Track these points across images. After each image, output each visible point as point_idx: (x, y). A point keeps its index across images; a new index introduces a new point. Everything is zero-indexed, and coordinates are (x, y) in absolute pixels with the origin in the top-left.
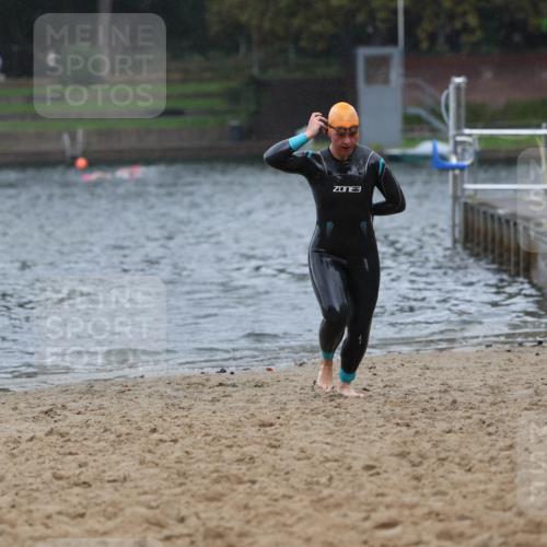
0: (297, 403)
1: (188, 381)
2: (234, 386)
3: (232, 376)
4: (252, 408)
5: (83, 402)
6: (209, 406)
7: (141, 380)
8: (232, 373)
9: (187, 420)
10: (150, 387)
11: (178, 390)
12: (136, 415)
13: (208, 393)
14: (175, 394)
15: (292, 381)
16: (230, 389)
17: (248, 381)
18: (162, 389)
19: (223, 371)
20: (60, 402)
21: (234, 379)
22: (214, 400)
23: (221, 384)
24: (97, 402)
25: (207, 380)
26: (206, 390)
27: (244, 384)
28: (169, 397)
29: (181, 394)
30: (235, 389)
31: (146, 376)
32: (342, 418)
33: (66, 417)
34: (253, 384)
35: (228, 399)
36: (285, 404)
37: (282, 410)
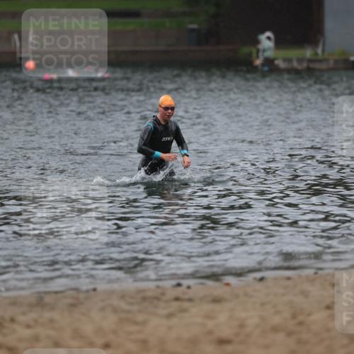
1: (142, 294)
2: (190, 300)
3: (189, 291)
4: (210, 324)
7: (93, 293)
8: (189, 287)
9: (141, 336)
10: (103, 301)
11: (132, 304)
12: (88, 329)
13: (164, 308)
14: (129, 308)
15: (251, 296)
16: (186, 305)
17: (205, 296)
18: (116, 302)
19: (179, 285)
21: (191, 294)
23: (177, 299)
24: (48, 315)
25: (163, 294)
26: (161, 304)
27: (201, 299)
29: (135, 308)
31: (99, 289)
32: (304, 336)
34: (210, 299)
35: (186, 314)
36: (244, 320)
37: (242, 326)
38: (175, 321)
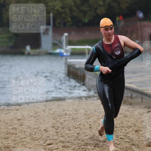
2: (11, 110)
4: (16, 116)
15: (26, 109)
21: (11, 108)
23: (8, 110)
26: (4, 111)
27: (14, 110)
32: (38, 118)
35: (10, 114)
36: (24, 114)
37: (23, 116)
38: (7, 115)
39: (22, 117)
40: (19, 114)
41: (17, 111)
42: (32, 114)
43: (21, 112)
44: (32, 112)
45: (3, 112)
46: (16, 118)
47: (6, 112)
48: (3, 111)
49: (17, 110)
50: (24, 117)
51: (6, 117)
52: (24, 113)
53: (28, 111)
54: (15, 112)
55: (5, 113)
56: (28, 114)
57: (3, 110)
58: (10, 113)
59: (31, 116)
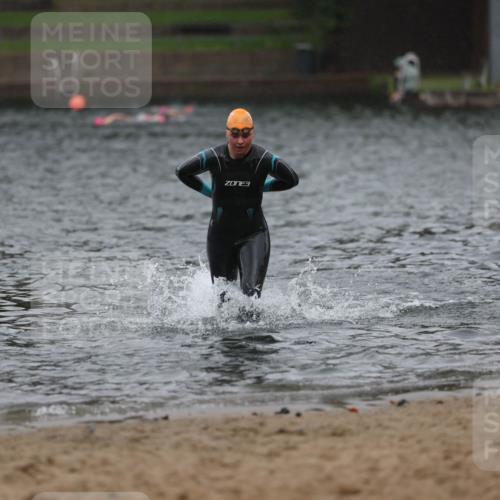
0: (394, 461)
1: (233, 425)
2: (301, 433)
3: (299, 420)
4: (329, 466)
5: (79, 455)
6: (264, 463)
7: (164, 423)
8: (298, 415)
9: (231, 484)
10: (177, 434)
11: (217, 438)
12: (157, 474)
13: (264, 444)
14: (213, 444)
15: (387, 428)
16: (295, 439)
17: (323, 427)
18: (195, 436)
19: (285, 411)
20: (44, 453)
21: (301, 424)
22: (272, 455)
23: (282, 431)
24: (99, 454)
25: (262, 424)
26: (260, 439)
27: (316, 431)
28: (205, 448)
29: (223, 444)
30: (301, 438)
31: (171, 418)
32: (462, 484)
33: (53, 476)
34: (329, 431)
35: (294, 453)
36: (377, 461)
37: (374, 469)
39: (365, 475)
40: (346, 458)
41: (338, 443)
42: (423, 461)
43: (357, 447)
44: (424, 450)
45: (253, 442)
46: (329, 478)
47: (272, 447)
48: (251, 434)
49: (338, 433)
50: (381, 475)
51: (272, 472)
52: (375, 454)
53: (403, 439)
54: (324, 443)
55: (265, 450)
56: (402, 458)
57: (256, 432)
58: (294, 448)
59: (421, 474)
